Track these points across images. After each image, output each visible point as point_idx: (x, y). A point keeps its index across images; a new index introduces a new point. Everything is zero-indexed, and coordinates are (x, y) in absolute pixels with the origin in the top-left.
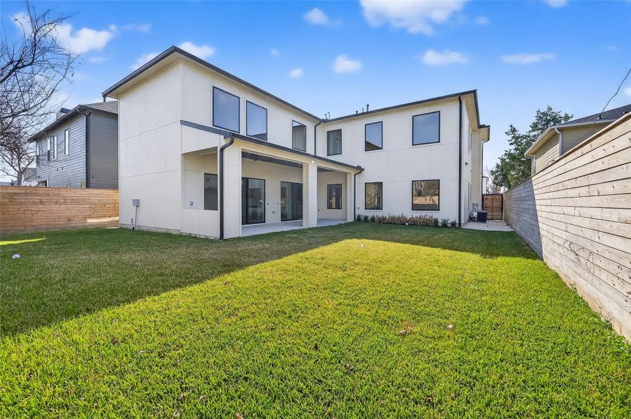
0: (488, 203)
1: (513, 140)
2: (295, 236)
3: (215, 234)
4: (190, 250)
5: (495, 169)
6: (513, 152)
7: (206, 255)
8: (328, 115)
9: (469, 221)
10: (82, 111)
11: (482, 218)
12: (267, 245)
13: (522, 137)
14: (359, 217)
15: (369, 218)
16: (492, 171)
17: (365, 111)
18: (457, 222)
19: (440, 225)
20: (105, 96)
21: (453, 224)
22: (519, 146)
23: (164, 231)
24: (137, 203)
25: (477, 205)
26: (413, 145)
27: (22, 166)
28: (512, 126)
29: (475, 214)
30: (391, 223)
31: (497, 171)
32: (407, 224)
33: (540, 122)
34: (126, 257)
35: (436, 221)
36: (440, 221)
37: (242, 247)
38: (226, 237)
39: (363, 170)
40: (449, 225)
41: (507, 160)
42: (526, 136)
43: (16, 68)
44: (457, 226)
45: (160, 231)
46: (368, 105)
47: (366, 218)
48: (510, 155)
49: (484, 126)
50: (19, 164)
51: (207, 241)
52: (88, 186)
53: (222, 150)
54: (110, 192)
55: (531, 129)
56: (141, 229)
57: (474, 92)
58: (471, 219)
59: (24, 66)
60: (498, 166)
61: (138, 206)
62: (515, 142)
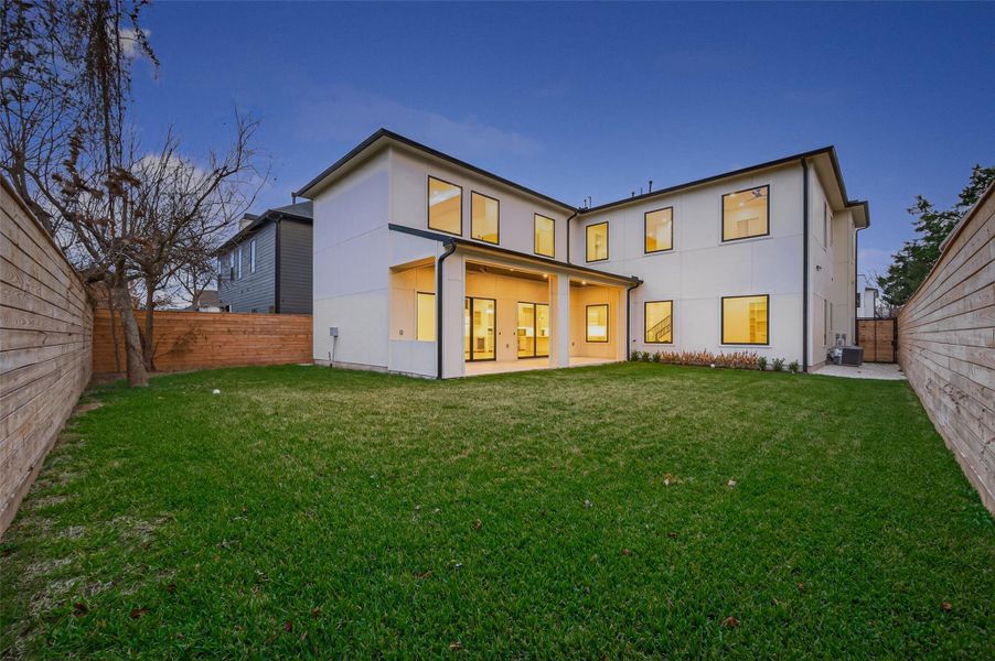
0: (867, 333)
1: (924, 223)
2: (537, 377)
3: (432, 373)
4: (403, 390)
5: (886, 276)
6: (922, 243)
7: (423, 396)
8: (588, 200)
9: (827, 363)
10: (273, 217)
11: (852, 358)
12: (498, 388)
13: (942, 216)
14: (635, 354)
15: (651, 357)
16: (880, 279)
17: (646, 192)
18: (801, 363)
19: (769, 367)
20: (294, 195)
21: (794, 367)
22: (934, 232)
23: (368, 368)
24: (335, 334)
25: (844, 337)
26: (723, 241)
27: (199, 287)
28: (920, 198)
29: (838, 352)
30: (686, 364)
31: (891, 279)
32: (713, 365)
33: (980, 186)
34: (332, 395)
35: (763, 362)
36: (770, 362)
37: (466, 388)
38: (445, 376)
39: (642, 282)
40: (785, 368)
41: (911, 259)
42: (952, 214)
43: (221, 176)
44: (801, 369)
45: (364, 368)
46: (651, 183)
47: (646, 355)
48: (915, 250)
49: (856, 204)
50: (195, 286)
51: (422, 381)
52: (277, 310)
53: (441, 260)
54: (302, 319)
55: (961, 201)
56: (339, 366)
57: (829, 150)
58: (831, 360)
59: (228, 174)
60: (893, 270)
61: (336, 337)
62: (928, 227)
